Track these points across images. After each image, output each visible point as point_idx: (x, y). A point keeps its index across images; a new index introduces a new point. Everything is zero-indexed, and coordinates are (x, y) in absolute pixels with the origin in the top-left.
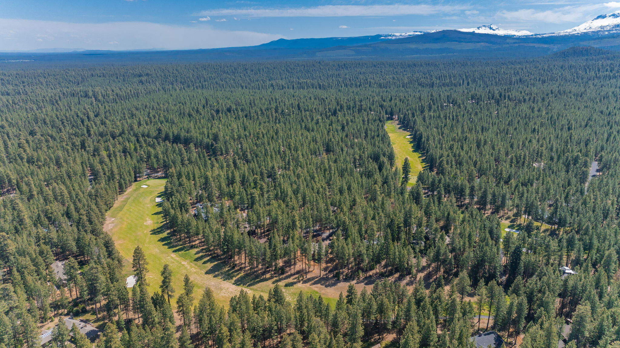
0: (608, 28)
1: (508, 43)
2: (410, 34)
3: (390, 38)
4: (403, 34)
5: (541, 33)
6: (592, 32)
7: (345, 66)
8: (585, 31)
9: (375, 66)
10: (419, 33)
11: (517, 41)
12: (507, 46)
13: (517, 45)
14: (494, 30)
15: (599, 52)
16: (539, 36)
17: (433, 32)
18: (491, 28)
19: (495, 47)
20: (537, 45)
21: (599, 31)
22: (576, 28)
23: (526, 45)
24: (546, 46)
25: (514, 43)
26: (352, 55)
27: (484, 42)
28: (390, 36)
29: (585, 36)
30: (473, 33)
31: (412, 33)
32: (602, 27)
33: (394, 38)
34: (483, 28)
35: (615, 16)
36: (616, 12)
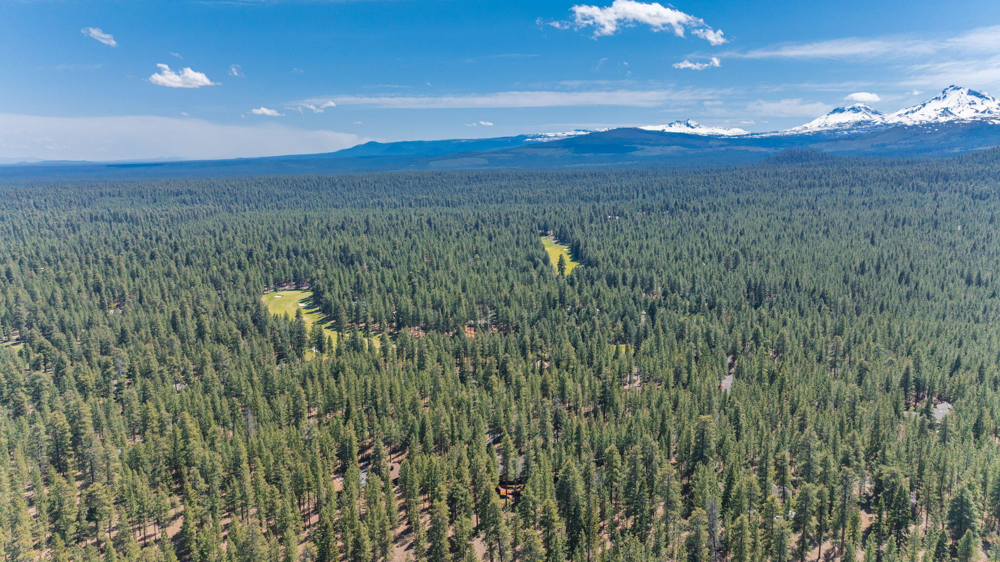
0: (848, 127)
1: (711, 147)
2: (570, 133)
3: (540, 139)
4: (560, 134)
5: (759, 132)
6: (828, 131)
7: (478, 179)
8: (818, 129)
9: (520, 178)
10: (584, 133)
11: (725, 143)
12: (710, 150)
13: (729, 149)
14: (693, 127)
15: (823, 158)
16: (756, 136)
17: (603, 130)
18: (688, 125)
21: (836, 130)
22: (807, 125)
23: (743, 148)
24: (764, 150)
25: (721, 146)
26: (485, 165)
28: (540, 136)
29: (817, 137)
30: (662, 133)
31: (572, 133)
32: (839, 124)
33: (545, 140)
34: (677, 124)
35: (855, 110)
36: (857, 105)
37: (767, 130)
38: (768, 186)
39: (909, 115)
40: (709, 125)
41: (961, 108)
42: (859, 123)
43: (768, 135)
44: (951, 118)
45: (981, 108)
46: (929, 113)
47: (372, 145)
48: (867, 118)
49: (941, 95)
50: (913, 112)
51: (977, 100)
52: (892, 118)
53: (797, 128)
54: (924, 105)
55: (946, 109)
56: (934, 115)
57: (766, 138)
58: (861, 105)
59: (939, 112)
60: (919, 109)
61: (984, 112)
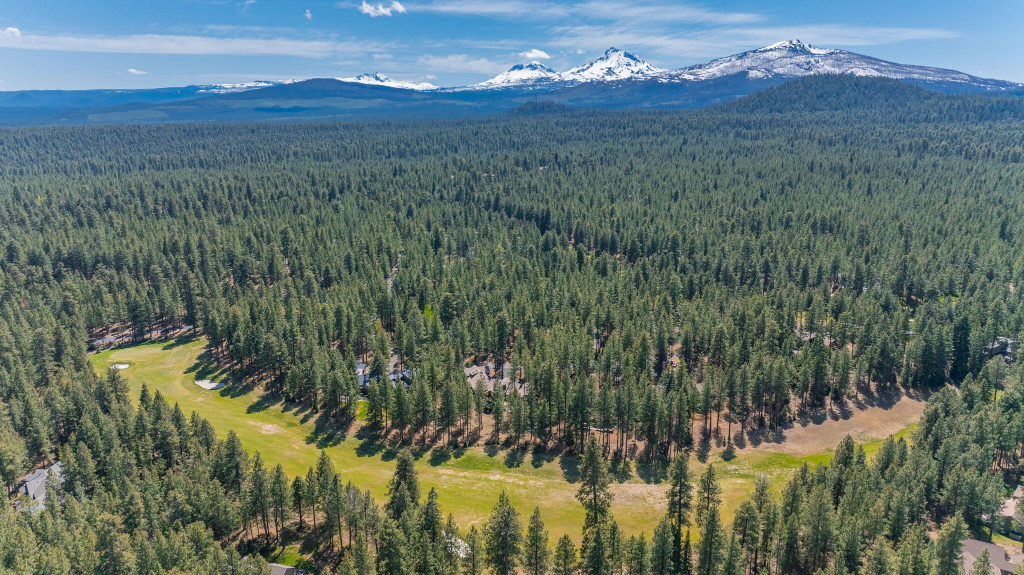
0: (531, 83)
1: (416, 100)
2: (250, 85)
3: (216, 91)
4: (238, 85)
5: (449, 87)
6: (511, 86)
8: (505, 85)
10: (266, 85)
13: (430, 102)
14: (382, 81)
17: (288, 82)
18: (377, 79)
19: (399, 105)
20: (457, 103)
21: (521, 86)
22: (491, 81)
23: (442, 102)
27: (381, 97)
28: (215, 87)
31: (252, 84)
32: (522, 81)
33: (222, 91)
34: (366, 77)
35: (533, 67)
36: (534, 63)
37: (459, 85)
39: (581, 73)
40: (398, 79)
41: (620, 69)
42: (540, 80)
43: (459, 90)
44: (614, 78)
45: (636, 70)
46: (596, 72)
48: (543, 75)
49: (603, 55)
50: (583, 70)
51: (632, 62)
52: (568, 76)
53: (484, 84)
54: (592, 64)
55: (610, 68)
56: (601, 75)
57: (458, 93)
58: (538, 63)
59: (605, 71)
60: (588, 68)
61: (638, 73)
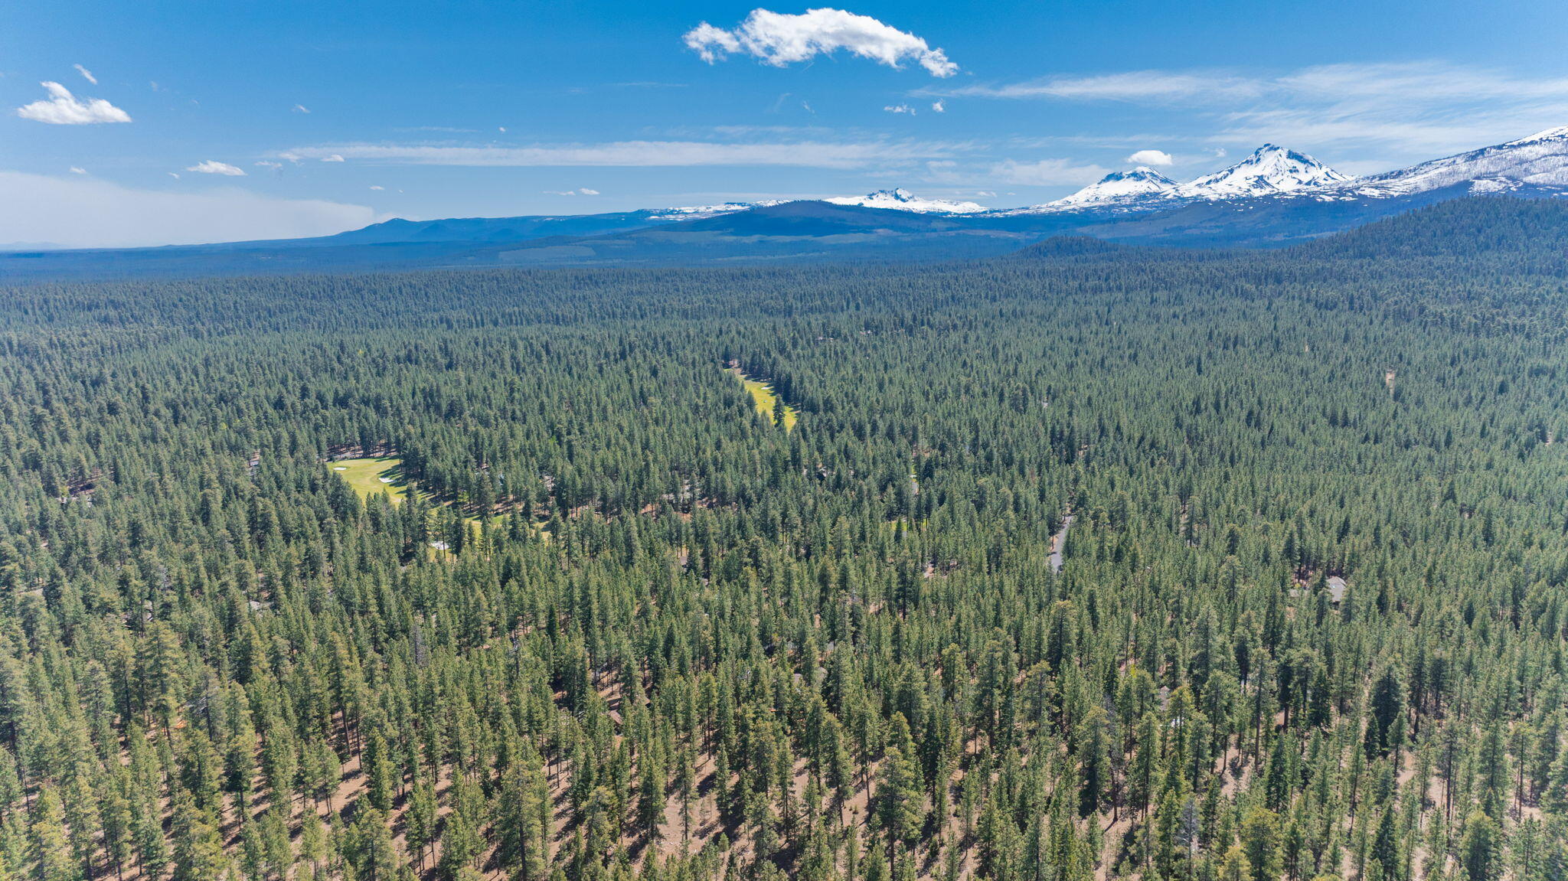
0: (1128, 201)
1: (935, 230)
2: (719, 208)
3: (672, 217)
4: (702, 209)
5: (1002, 208)
6: (1101, 207)
7: (592, 280)
8: (1087, 205)
9: (658, 279)
10: (740, 208)
11: (954, 225)
12: (934, 235)
13: (953, 233)
14: (904, 201)
15: (1101, 248)
16: (998, 215)
17: (770, 204)
18: (897, 197)
19: (906, 238)
20: (993, 234)
21: (1113, 206)
22: (1070, 198)
23: (972, 233)
24: (1011, 235)
25: (948, 229)
26: (590, 258)
27: (884, 226)
28: (672, 212)
29: (1086, 216)
30: (859, 208)
31: (721, 208)
32: (1116, 198)
33: (680, 218)
34: (881, 196)
35: (1138, 177)
36: (1139, 169)
37: (1013, 205)
38: (1036, 291)
39: (1212, 185)
40: (928, 198)
41: (1279, 177)
42: (1143, 197)
43: (1015, 213)
44: (1267, 191)
45: (1306, 178)
46: (1237, 183)
47: (396, 224)
48: (1154, 188)
49: (1253, 157)
50: (1217, 181)
51: (1300, 166)
52: (1190, 190)
53: (1057, 203)
54: (1232, 171)
55: (1261, 178)
56: (1245, 187)
57: (1013, 218)
58: (1146, 170)
59: (1251, 182)
60: (1225, 177)
61: (1308, 184)
